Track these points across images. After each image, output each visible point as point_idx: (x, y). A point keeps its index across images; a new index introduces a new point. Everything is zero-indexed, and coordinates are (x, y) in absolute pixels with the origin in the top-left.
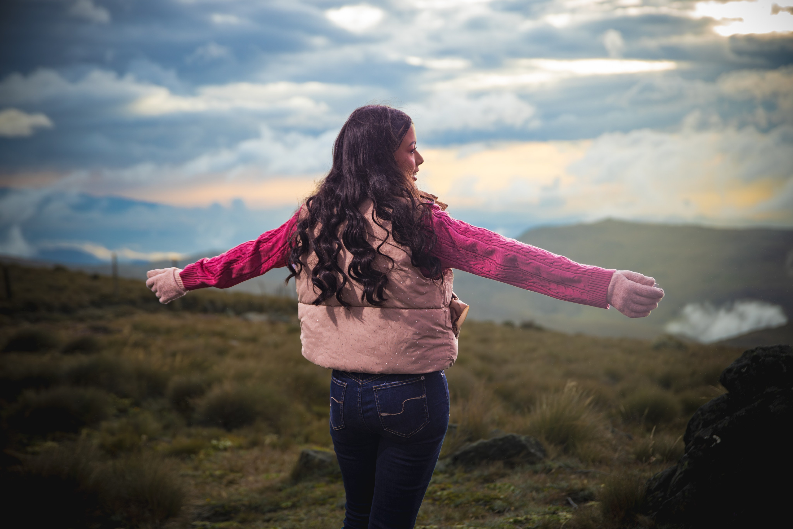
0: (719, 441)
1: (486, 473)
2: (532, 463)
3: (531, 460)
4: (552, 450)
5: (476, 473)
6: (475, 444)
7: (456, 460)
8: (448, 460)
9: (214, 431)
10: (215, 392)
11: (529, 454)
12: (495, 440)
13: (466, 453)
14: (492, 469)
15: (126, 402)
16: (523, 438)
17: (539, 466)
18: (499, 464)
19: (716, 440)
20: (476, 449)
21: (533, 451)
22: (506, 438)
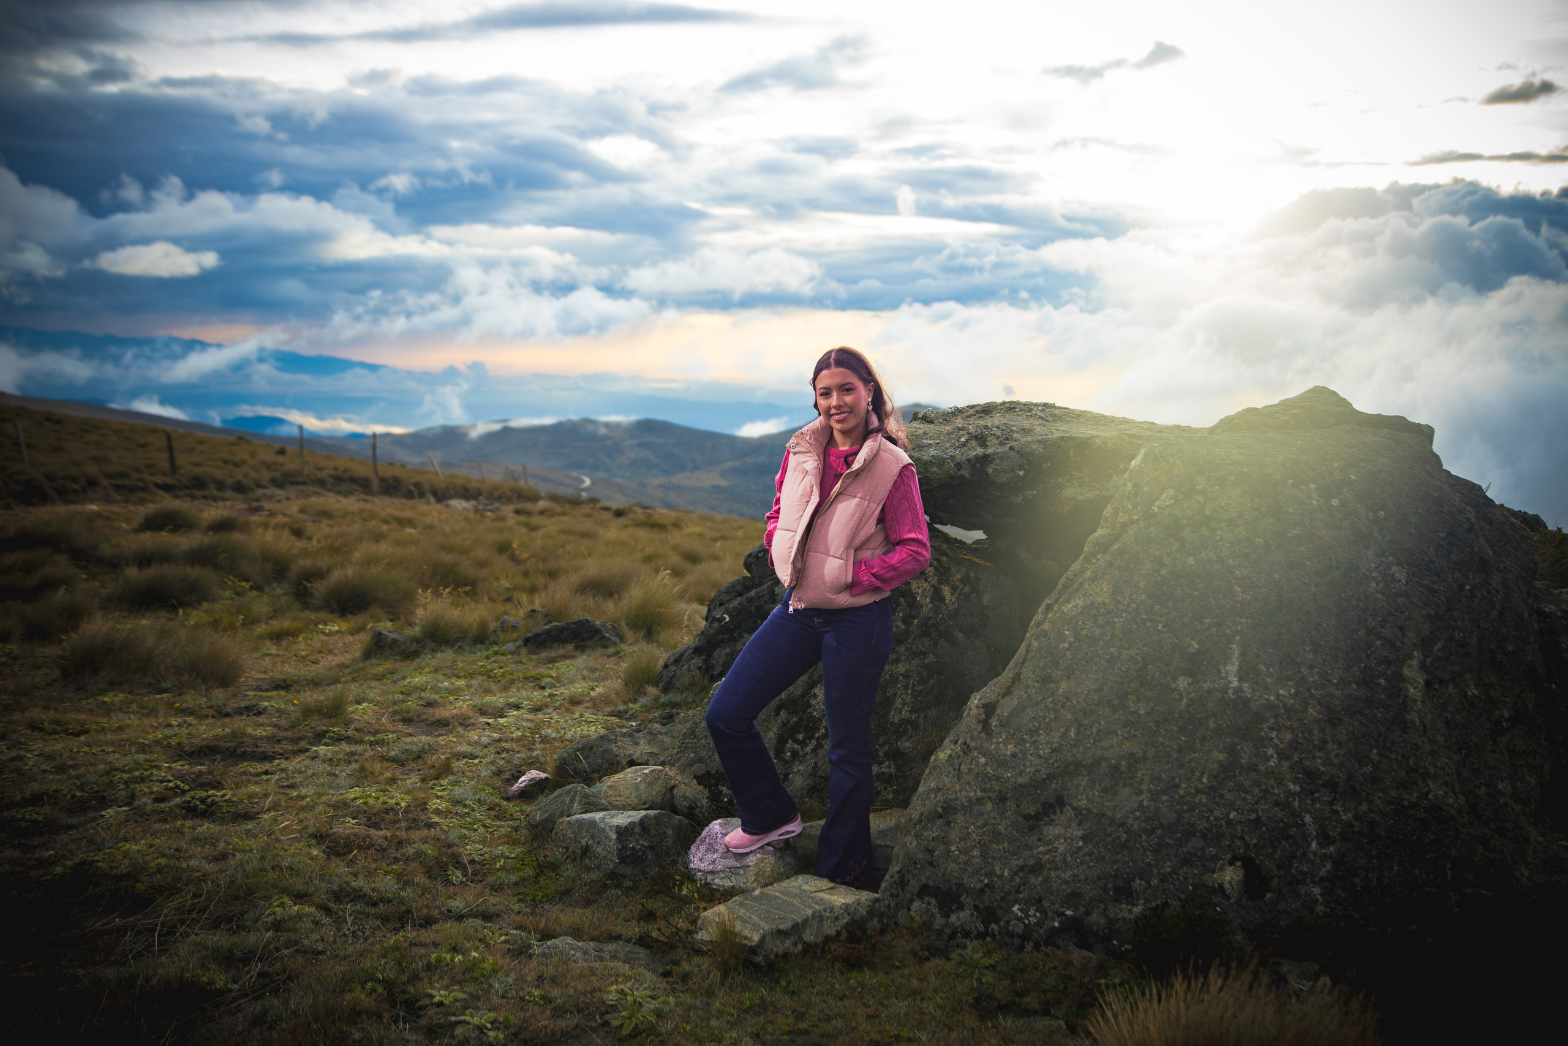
0: (727, 620)
1: (553, 654)
2: (605, 647)
3: (604, 643)
4: (629, 634)
5: (544, 655)
6: (547, 627)
7: (527, 641)
8: (520, 642)
9: (322, 615)
10: (336, 576)
11: (604, 637)
12: (568, 624)
13: (537, 635)
14: (561, 651)
15: (246, 585)
16: (598, 623)
17: (611, 650)
18: (570, 647)
19: (725, 619)
20: (548, 632)
21: (607, 635)
22: (580, 621)
